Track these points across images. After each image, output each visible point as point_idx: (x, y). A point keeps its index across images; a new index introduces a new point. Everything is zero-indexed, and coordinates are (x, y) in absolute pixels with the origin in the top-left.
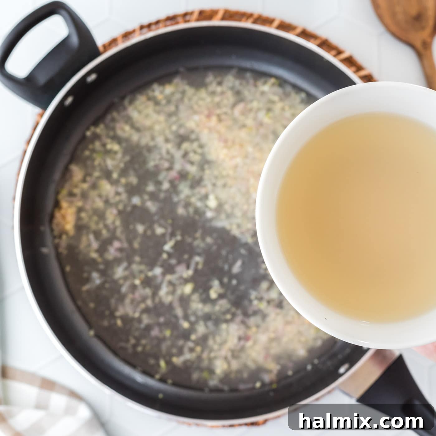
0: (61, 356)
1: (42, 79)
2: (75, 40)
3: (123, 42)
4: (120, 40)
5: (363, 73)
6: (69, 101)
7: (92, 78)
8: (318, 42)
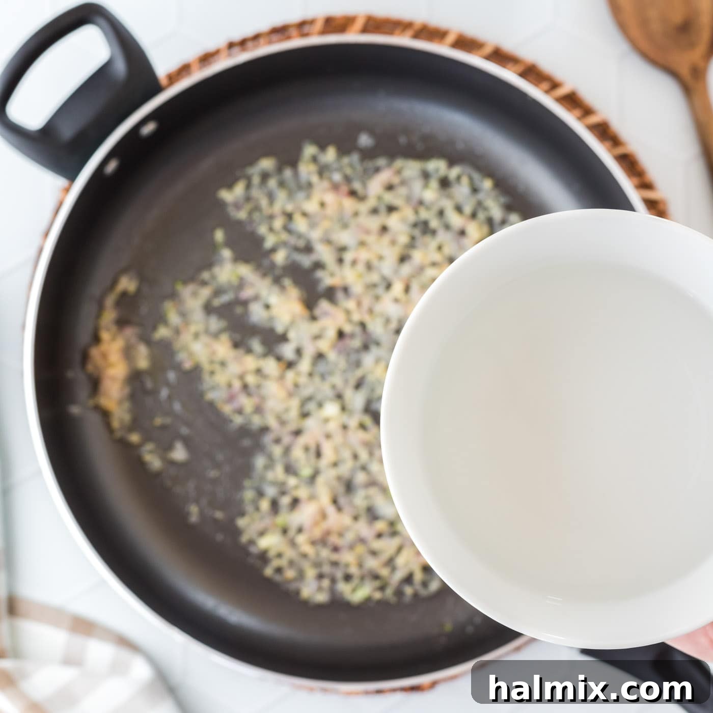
1: (67, 131)
2: (120, 67)
4: (194, 67)
5: (593, 120)
6: (112, 166)
7: (149, 129)
8: (520, 68)
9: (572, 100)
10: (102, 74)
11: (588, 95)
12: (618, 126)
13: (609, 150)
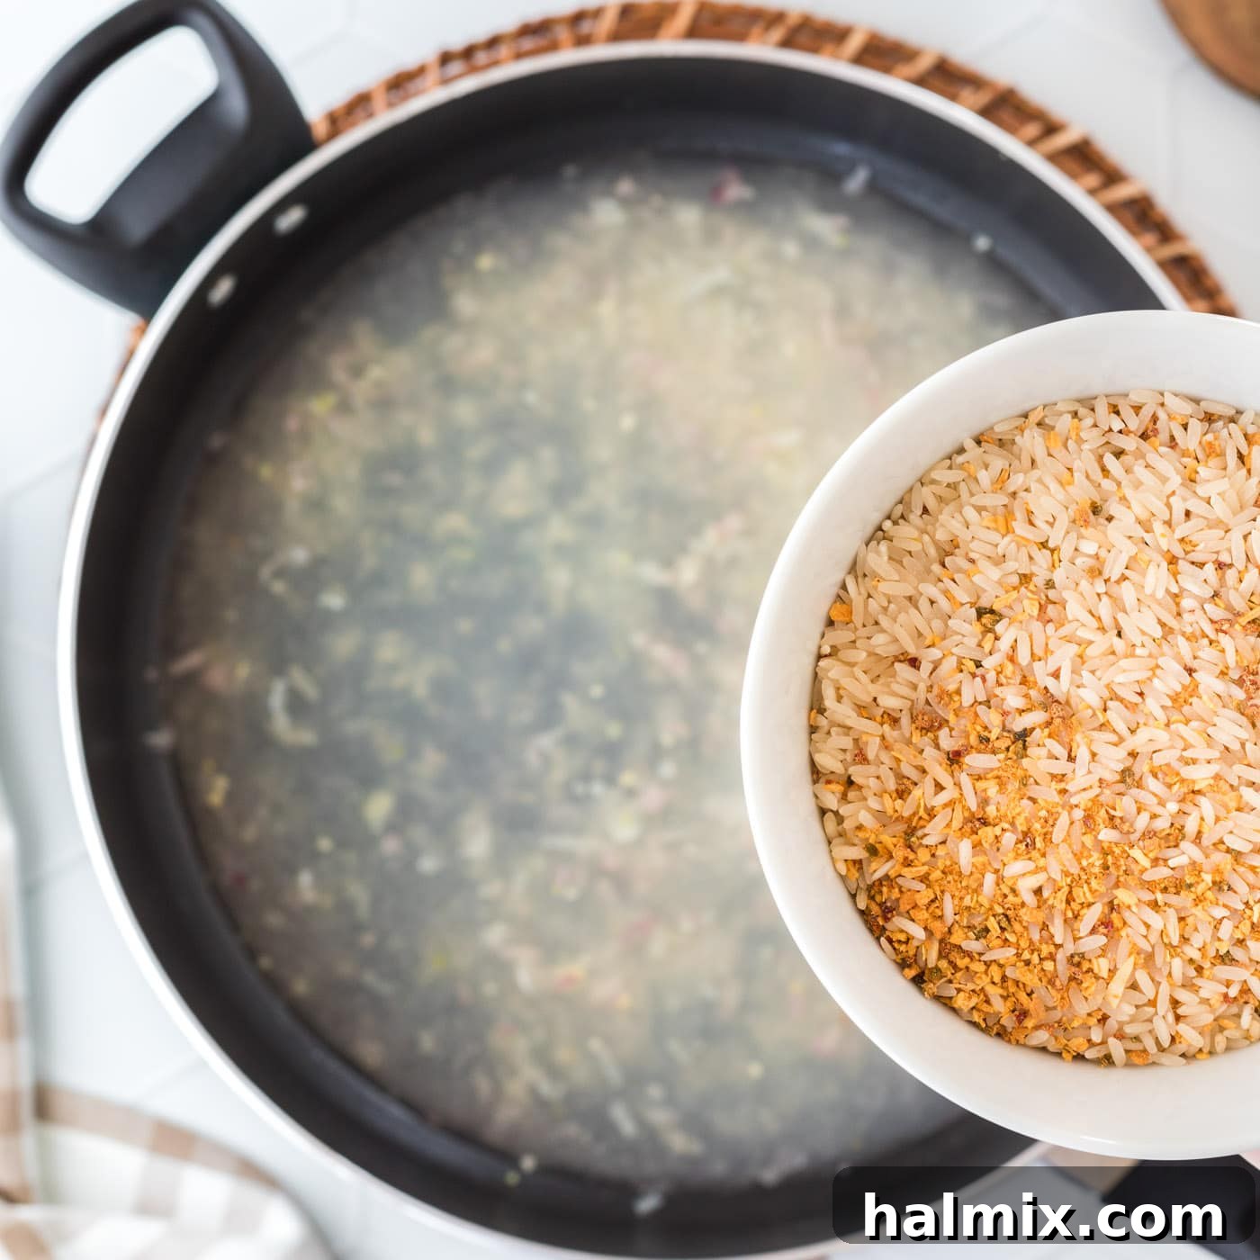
0: (202, 1064)
1: (138, 226)
2: (237, 106)
3: (391, 105)
4: (379, 101)
5: (1122, 192)
6: (223, 289)
7: (291, 218)
8: (983, 98)
9: (1082, 157)
10: (201, 119)
11: (1113, 147)
12: (1169, 204)
13: (1149, 250)
